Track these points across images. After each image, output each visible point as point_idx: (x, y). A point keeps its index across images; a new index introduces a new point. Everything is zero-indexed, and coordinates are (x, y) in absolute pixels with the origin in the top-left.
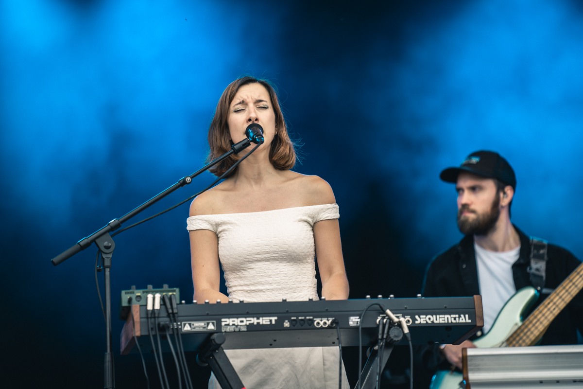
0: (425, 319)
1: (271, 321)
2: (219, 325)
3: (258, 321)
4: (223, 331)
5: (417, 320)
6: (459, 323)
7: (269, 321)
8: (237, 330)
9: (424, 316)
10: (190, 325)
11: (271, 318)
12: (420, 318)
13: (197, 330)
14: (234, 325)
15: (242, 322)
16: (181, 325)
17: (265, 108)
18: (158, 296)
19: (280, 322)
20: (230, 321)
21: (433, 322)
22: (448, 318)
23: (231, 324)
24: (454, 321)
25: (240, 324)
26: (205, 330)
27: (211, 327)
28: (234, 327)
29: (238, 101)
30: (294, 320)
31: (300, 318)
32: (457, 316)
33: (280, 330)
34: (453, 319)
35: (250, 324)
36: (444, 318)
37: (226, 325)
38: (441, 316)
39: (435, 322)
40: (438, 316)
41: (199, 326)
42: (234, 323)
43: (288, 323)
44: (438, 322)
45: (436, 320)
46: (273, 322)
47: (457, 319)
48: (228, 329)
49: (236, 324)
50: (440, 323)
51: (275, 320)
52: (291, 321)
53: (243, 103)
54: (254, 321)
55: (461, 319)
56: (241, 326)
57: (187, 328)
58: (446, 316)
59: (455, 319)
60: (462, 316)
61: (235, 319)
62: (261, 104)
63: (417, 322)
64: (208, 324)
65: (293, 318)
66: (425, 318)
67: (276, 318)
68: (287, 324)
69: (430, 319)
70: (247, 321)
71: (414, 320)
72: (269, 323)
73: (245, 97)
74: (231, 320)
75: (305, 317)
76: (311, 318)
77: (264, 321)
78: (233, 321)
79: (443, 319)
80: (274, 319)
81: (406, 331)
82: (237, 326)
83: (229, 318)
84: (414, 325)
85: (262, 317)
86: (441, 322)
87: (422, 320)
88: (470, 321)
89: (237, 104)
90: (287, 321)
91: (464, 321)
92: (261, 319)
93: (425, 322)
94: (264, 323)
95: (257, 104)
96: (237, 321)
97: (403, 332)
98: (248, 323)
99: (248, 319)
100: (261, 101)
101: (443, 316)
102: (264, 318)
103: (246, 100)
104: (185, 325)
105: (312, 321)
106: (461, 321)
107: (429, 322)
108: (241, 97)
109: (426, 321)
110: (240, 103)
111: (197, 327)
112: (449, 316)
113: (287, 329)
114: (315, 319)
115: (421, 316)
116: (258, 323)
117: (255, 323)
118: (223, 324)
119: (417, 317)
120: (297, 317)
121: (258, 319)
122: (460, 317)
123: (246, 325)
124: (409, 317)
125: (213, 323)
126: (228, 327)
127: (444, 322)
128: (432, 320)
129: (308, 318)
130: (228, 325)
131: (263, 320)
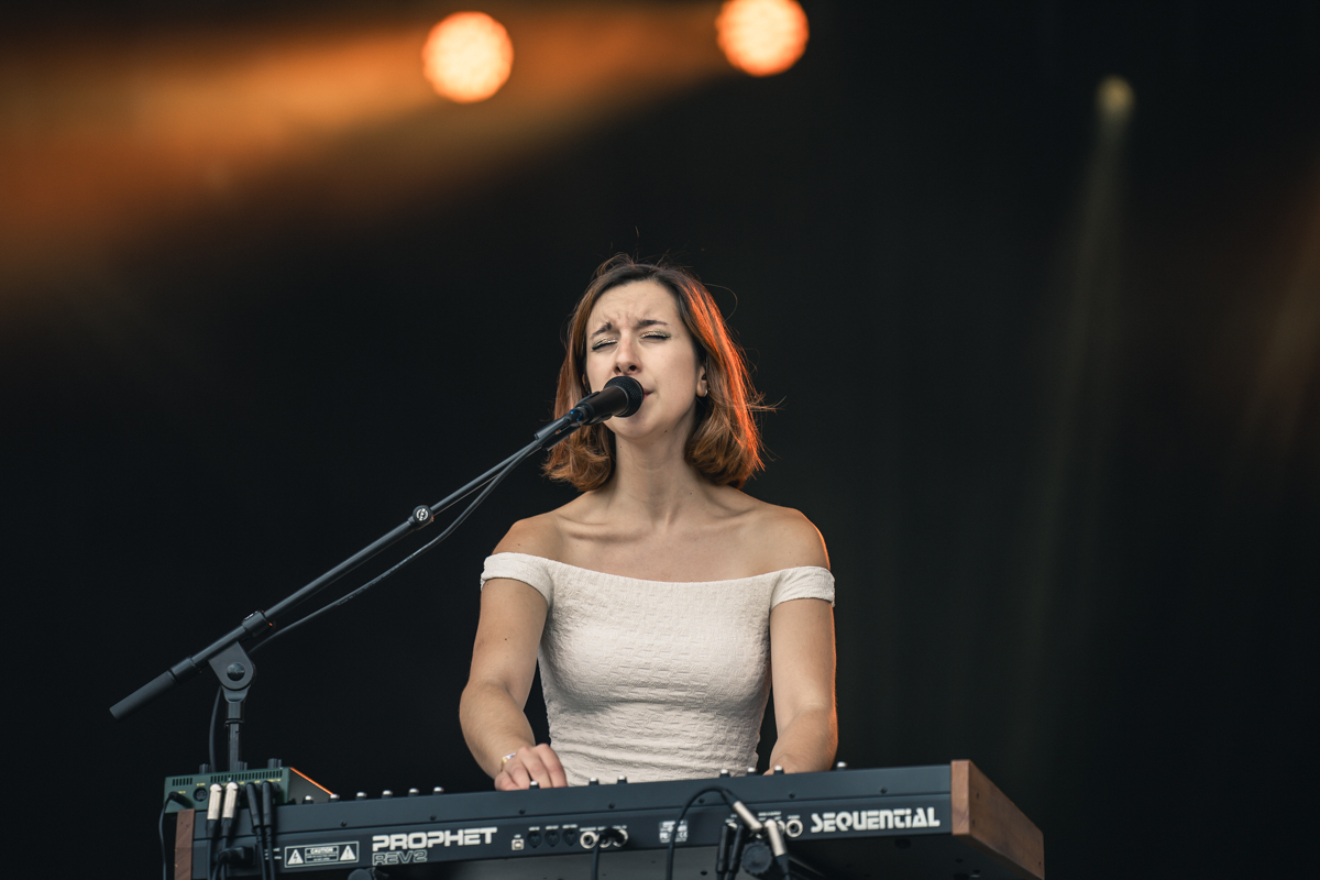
0: (832, 822)
1: (482, 836)
2: (365, 850)
3: (454, 838)
4: (375, 864)
5: (815, 825)
6: (911, 829)
7: (478, 836)
8: (406, 860)
9: (832, 815)
10: (301, 852)
11: (483, 831)
12: (823, 819)
13: (317, 862)
14: (399, 848)
15: (417, 841)
16: (281, 853)
17: (662, 338)
18: (232, 787)
19: (502, 838)
20: (390, 841)
21: (851, 827)
22: (886, 818)
23: (392, 848)
24: (900, 825)
25: (412, 846)
26: (335, 862)
27: (348, 855)
28: (398, 853)
29: (599, 326)
30: (535, 833)
31: (548, 828)
32: (909, 811)
33: (506, 858)
34: (897, 819)
35: (434, 845)
36: (878, 817)
37: (380, 850)
38: (871, 813)
39: (857, 827)
40: (864, 814)
41: (322, 852)
42: (399, 844)
43: (522, 841)
44: (862, 827)
45: (860, 822)
46: (488, 840)
47: (908, 819)
48: (387, 859)
49: (405, 847)
50: (867, 831)
51: (493, 834)
52: (528, 837)
53: (609, 328)
54: (445, 838)
55: (916, 818)
56: (414, 850)
57: (295, 860)
58: (883, 813)
59: (903, 818)
60: (920, 811)
61: (403, 836)
62: (652, 330)
63: (814, 830)
64: (342, 849)
65: (532, 829)
66: (835, 819)
67: (494, 830)
68: (518, 844)
69: (844, 820)
70: (429, 838)
71: (809, 823)
72: (478, 842)
73: (613, 316)
74: (394, 837)
75: (561, 825)
76: (574, 826)
77: (467, 837)
78: (397, 840)
79: (876, 820)
80: (489, 832)
81: (779, 850)
82: (406, 851)
83: (389, 834)
84: (806, 837)
85: (464, 828)
86: (872, 826)
87: (825, 823)
88: (937, 823)
89: (598, 333)
90: (518, 836)
91: (923, 824)
92: (460, 832)
93: (833, 829)
94: (468, 842)
95: (642, 331)
96: (407, 840)
97: (773, 854)
98: (431, 843)
99: (431, 834)
100: (650, 323)
101: (875, 813)
102: (467, 831)
103: (615, 322)
104: (290, 852)
105: (576, 834)
106: (916, 824)
107: (843, 828)
108: (606, 317)
109: (835, 825)
110: (602, 331)
111: (317, 856)
112: (888, 813)
113: (519, 855)
114: (582, 830)
115: (826, 816)
116: (454, 843)
117: (447, 844)
118: (376, 847)
119: (815, 817)
120: (543, 826)
121: (454, 832)
122: (914, 814)
123: (426, 848)
124: (798, 817)
125: (353, 848)
126: (387, 855)
127: (876, 827)
128: (848, 823)
129: (565, 827)
130: (387, 849)
131: (465, 835)
